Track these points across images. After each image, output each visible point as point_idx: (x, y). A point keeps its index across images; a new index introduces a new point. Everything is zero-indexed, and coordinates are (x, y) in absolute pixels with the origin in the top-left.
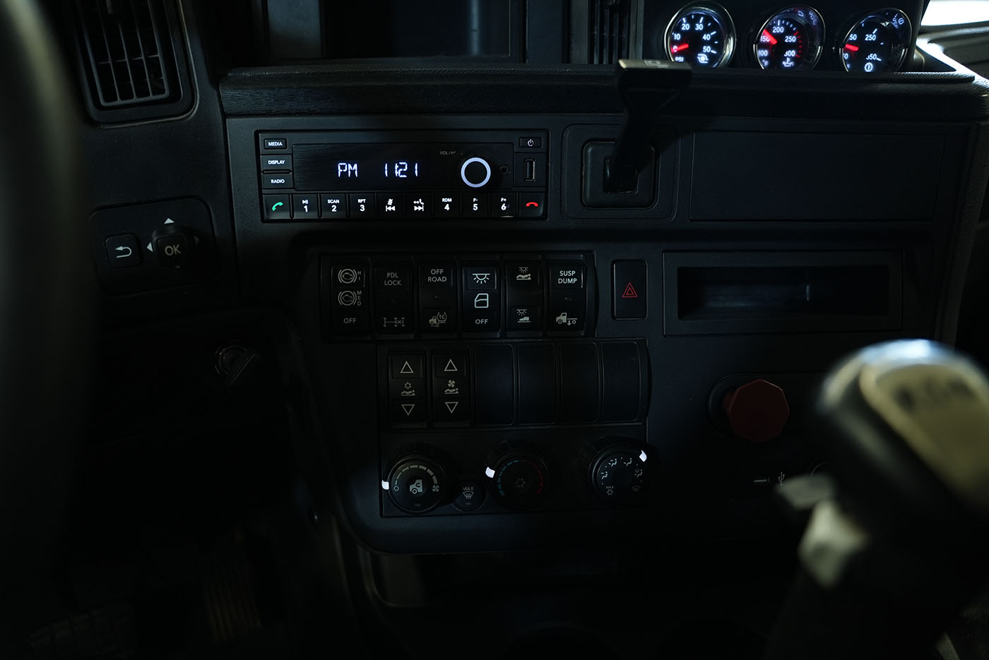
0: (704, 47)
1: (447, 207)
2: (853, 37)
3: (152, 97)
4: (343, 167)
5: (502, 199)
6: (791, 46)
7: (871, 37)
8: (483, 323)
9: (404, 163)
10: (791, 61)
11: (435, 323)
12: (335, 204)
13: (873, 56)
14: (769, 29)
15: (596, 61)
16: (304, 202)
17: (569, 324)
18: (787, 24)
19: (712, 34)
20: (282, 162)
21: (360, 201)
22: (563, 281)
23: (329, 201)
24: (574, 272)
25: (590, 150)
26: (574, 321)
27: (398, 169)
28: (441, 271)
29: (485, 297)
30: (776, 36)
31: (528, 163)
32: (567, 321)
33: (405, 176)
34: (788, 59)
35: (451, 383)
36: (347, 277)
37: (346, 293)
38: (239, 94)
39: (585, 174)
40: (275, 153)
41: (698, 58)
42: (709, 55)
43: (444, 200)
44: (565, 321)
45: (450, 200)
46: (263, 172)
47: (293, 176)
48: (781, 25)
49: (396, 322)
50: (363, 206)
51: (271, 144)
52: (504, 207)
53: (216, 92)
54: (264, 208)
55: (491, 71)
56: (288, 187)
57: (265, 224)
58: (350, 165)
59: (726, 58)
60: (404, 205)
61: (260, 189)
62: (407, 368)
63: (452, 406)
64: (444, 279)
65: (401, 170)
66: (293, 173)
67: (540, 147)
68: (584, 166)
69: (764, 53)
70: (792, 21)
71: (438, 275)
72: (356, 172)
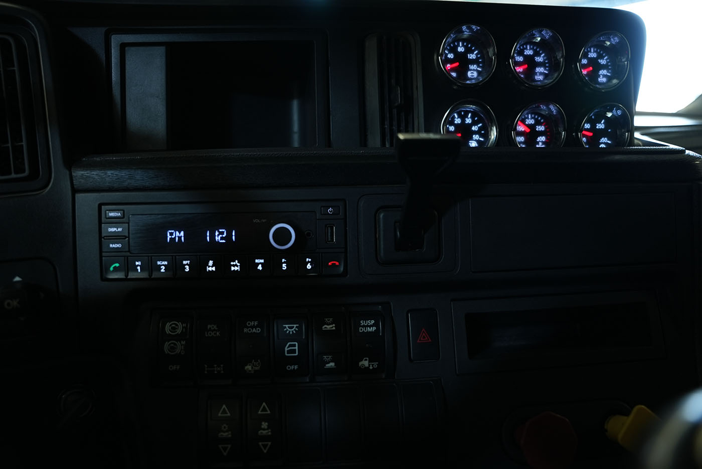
0: (474, 136)
1: (260, 267)
2: (587, 126)
3: (13, 176)
4: (171, 234)
5: (307, 260)
6: (541, 134)
7: (601, 126)
8: (294, 369)
9: (223, 230)
10: (542, 145)
11: (250, 369)
12: (163, 265)
13: (604, 140)
14: (523, 121)
15: (387, 145)
16: (137, 263)
17: (371, 368)
18: (536, 117)
19: (479, 126)
20: (120, 230)
21: (185, 262)
22: (363, 329)
23: (159, 263)
24: (373, 322)
25: (381, 216)
26: (376, 365)
27: (218, 235)
28: (256, 323)
29: (294, 346)
30: (529, 126)
31: (329, 228)
32: (369, 365)
33: (224, 241)
34: (540, 143)
35: (265, 425)
36: (174, 328)
37: (172, 343)
38: (87, 173)
39: (379, 236)
40: (114, 222)
41: (470, 144)
42: (478, 141)
43: (257, 261)
44: (367, 365)
45: (262, 261)
46: (103, 238)
47: (129, 242)
48: (532, 118)
49: (215, 369)
50: (187, 267)
51: (112, 214)
52: (309, 266)
53: (68, 172)
54: (103, 269)
55: (297, 154)
56: (124, 250)
57: (104, 283)
58: (177, 233)
59: (492, 141)
60: (222, 265)
61: (101, 251)
62: (224, 411)
63: (265, 446)
64: (258, 330)
65: (221, 236)
66: (129, 239)
67: (339, 214)
68: (377, 229)
69: (521, 139)
70: (540, 115)
71: (253, 327)
72: (183, 238)
